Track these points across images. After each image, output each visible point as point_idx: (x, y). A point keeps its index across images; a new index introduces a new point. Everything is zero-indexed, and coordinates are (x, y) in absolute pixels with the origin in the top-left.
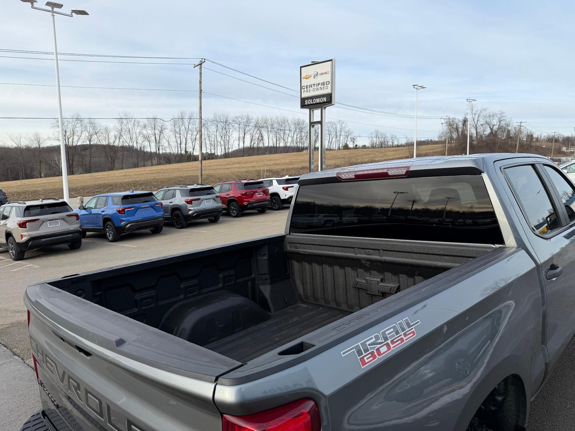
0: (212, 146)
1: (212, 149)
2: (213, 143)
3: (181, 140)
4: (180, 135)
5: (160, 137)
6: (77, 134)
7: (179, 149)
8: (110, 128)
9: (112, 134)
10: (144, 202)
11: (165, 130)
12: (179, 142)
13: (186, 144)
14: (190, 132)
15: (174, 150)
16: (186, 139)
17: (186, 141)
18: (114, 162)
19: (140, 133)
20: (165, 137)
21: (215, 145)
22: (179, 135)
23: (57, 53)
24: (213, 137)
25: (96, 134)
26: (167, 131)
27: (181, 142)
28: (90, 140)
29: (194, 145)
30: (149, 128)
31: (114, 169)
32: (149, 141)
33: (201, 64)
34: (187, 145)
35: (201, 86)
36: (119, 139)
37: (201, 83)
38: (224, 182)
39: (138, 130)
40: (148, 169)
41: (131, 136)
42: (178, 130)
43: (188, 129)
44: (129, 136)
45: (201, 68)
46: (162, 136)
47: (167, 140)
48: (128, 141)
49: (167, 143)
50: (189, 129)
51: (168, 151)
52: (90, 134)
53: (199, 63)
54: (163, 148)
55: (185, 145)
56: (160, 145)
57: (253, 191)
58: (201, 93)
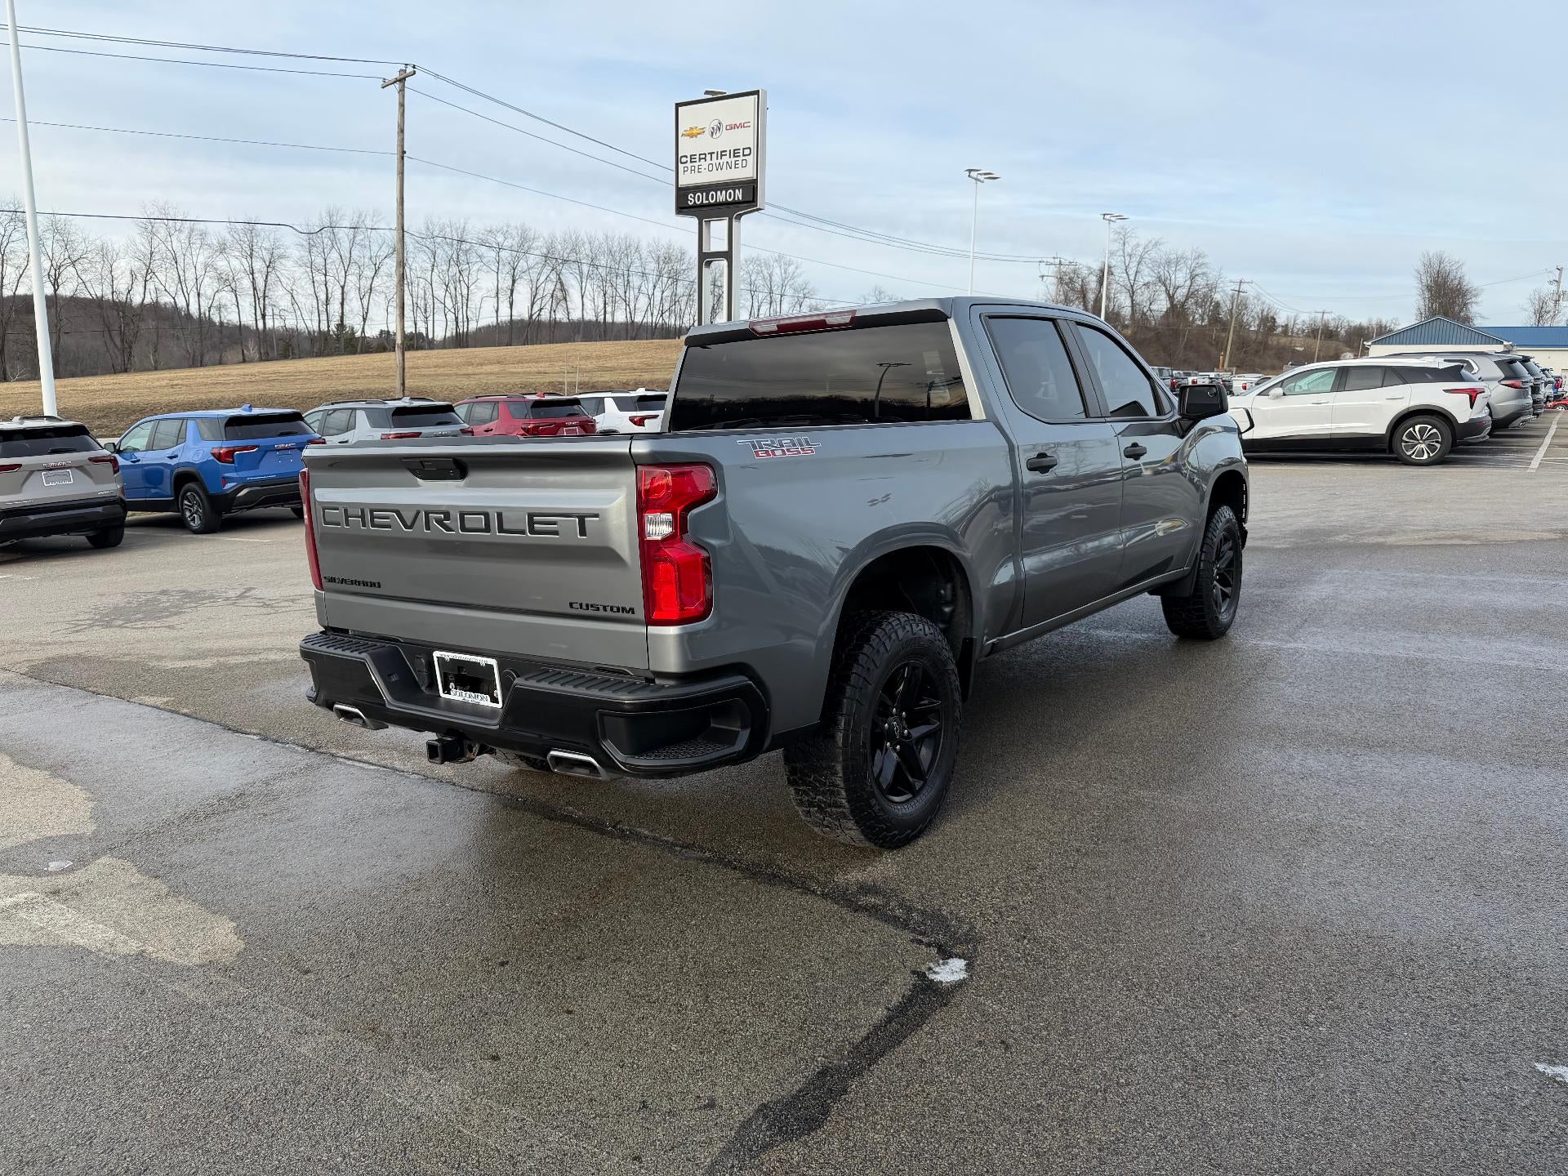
0: (419, 310)
1: (418, 319)
2: (421, 303)
3: (330, 291)
4: (326, 275)
5: (266, 281)
6: (16, 262)
7: (323, 317)
8: (116, 247)
9: (123, 266)
10: (282, 435)
11: (283, 261)
12: (323, 297)
13: (342, 304)
14: (354, 269)
15: (308, 321)
16: (343, 287)
17: (343, 294)
18: (130, 347)
19: (206, 266)
20: (282, 279)
21: (428, 310)
22: (323, 278)
23: (15, 26)
24: (421, 286)
25: (73, 263)
26: (289, 264)
27: (330, 296)
28: (56, 280)
29: (365, 307)
30: (237, 254)
31: (131, 369)
32: (234, 291)
33: (402, 80)
34: (345, 306)
35: (403, 139)
36: (146, 281)
37: (402, 131)
38: (477, 397)
39: (201, 259)
40: (235, 372)
41: (181, 273)
42: (319, 261)
43: (348, 260)
44: (175, 273)
45: (402, 91)
46: (272, 277)
47: (289, 288)
48: (172, 290)
49: (289, 297)
50: (352, 261)
51: (291, 323)
52: (55, 265)
53: (397, 75)
54: (276, 311)
55: (340, 305)
56: (267, 302)
57: (555, 423)
58: (403, 158)
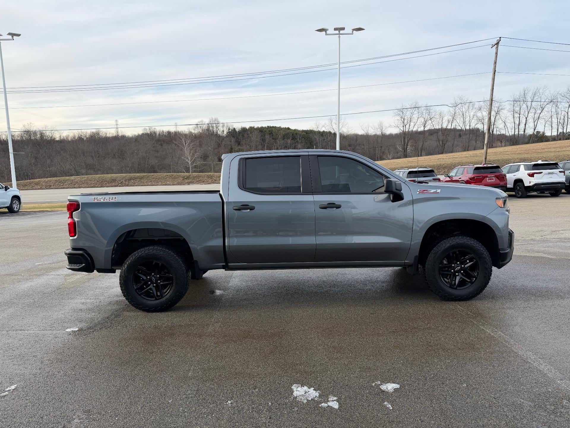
0: (560, 124)
1: (559, 128)
2: (562, 121)
3: (520, 120)
4: (520, 114)
5: (495, 119)
6: (414, 121)
7: (517, 130)
8: (445, 112)
9: (446, 119)
11: (502, 111)
12: (517, 122)
13: (525, 125)
14: (532, 111)
15: (510, 132)
16: (526, 118)
17: (526, 120)
18: (445, 145)
19: (474, 115)
20: (502, 118)
21: (565, 124)
22: (519, 115)
24: (563, 114)
25: (431, 119)
26: (505, 112)
27: (520, 122)
28: (425, 125)
29: (535, 125)
30: (485, 110)
31: (444, 153)
32: (483, 124)
34: (527, 126)
36: (452, 123)
39: (472, 113)
41: (465, 119)
42: (517, 109)
43: (530, 107)
44: (463, 119)
46: (498, 117)
47: (504, 121)
48: (461, 125)
49: (503, 124)
50: (532, 107)
51: (503, 132)
52: (425, 120)
54: (498, 130)
55: (524, 125)
56: (494, 127)
57: (482, 176)
